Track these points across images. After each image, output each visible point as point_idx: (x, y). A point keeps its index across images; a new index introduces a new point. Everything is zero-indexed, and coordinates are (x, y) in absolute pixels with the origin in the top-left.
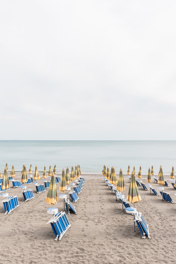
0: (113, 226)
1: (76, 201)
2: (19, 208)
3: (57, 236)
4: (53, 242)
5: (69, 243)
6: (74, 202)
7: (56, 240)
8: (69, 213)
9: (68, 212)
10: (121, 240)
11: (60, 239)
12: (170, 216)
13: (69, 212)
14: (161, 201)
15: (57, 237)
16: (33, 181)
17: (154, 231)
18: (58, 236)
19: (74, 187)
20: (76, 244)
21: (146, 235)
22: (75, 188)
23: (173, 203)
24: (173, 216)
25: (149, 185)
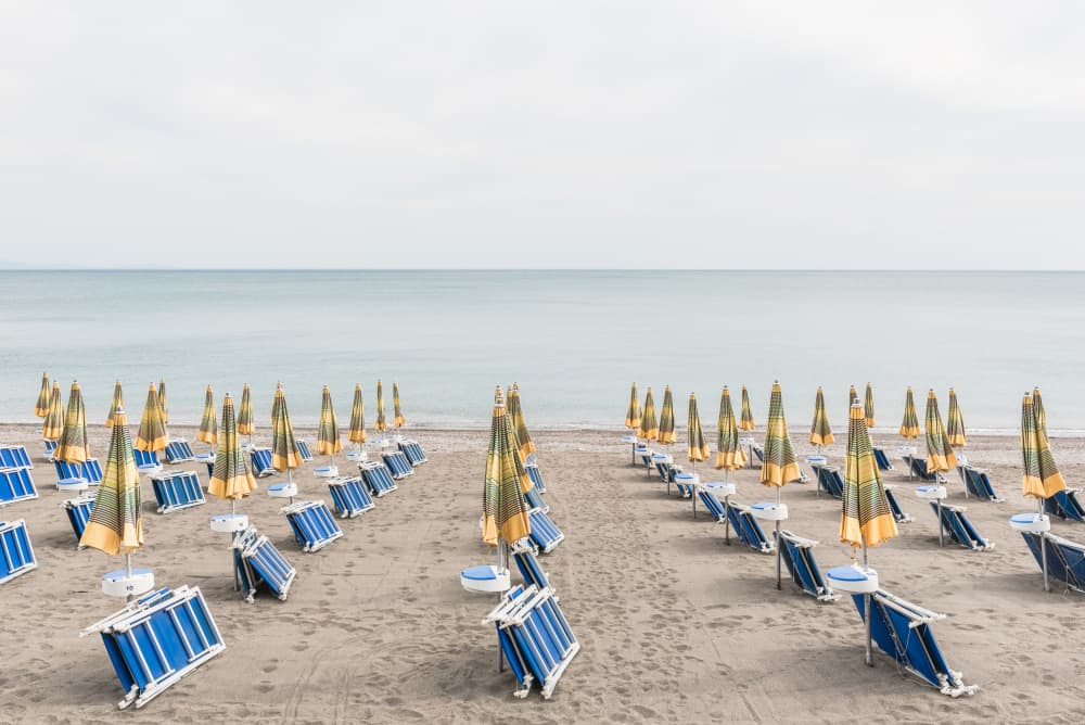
0: (422, 647)
1: (315, 548)
2: (32, 577)
3: (130, 689)
4: (107, 714)
5: (176, 717)
6: (306, 549)
7: (123, 704)
8: (251, 598)
9: (249, 593)
10: (417, 706)
11: (140, 703)
12: (709, 608)
13: (253, 591)
14: (718, 544)
15: (131, 696)
16: (172, 459)
17: (592, 670)
18: (135, 688)
19: (332, 482)
20: (207, 721)
21: (538, 685)
22: (338, 486)
23: (768, 551)
24: (725, 606)
25: (691, 475)
